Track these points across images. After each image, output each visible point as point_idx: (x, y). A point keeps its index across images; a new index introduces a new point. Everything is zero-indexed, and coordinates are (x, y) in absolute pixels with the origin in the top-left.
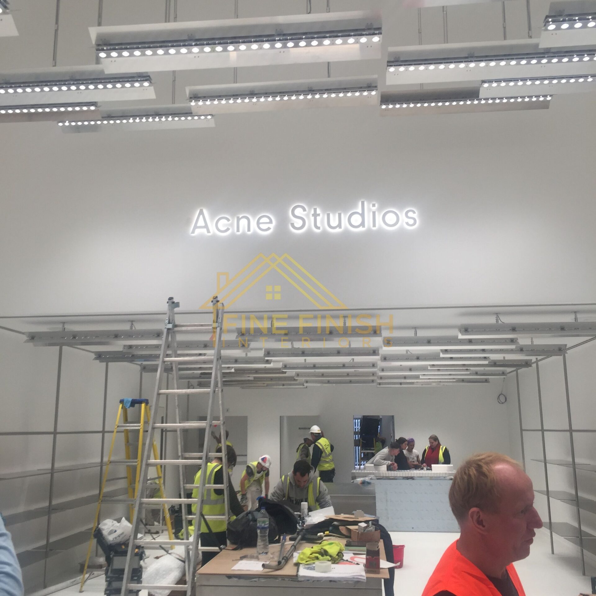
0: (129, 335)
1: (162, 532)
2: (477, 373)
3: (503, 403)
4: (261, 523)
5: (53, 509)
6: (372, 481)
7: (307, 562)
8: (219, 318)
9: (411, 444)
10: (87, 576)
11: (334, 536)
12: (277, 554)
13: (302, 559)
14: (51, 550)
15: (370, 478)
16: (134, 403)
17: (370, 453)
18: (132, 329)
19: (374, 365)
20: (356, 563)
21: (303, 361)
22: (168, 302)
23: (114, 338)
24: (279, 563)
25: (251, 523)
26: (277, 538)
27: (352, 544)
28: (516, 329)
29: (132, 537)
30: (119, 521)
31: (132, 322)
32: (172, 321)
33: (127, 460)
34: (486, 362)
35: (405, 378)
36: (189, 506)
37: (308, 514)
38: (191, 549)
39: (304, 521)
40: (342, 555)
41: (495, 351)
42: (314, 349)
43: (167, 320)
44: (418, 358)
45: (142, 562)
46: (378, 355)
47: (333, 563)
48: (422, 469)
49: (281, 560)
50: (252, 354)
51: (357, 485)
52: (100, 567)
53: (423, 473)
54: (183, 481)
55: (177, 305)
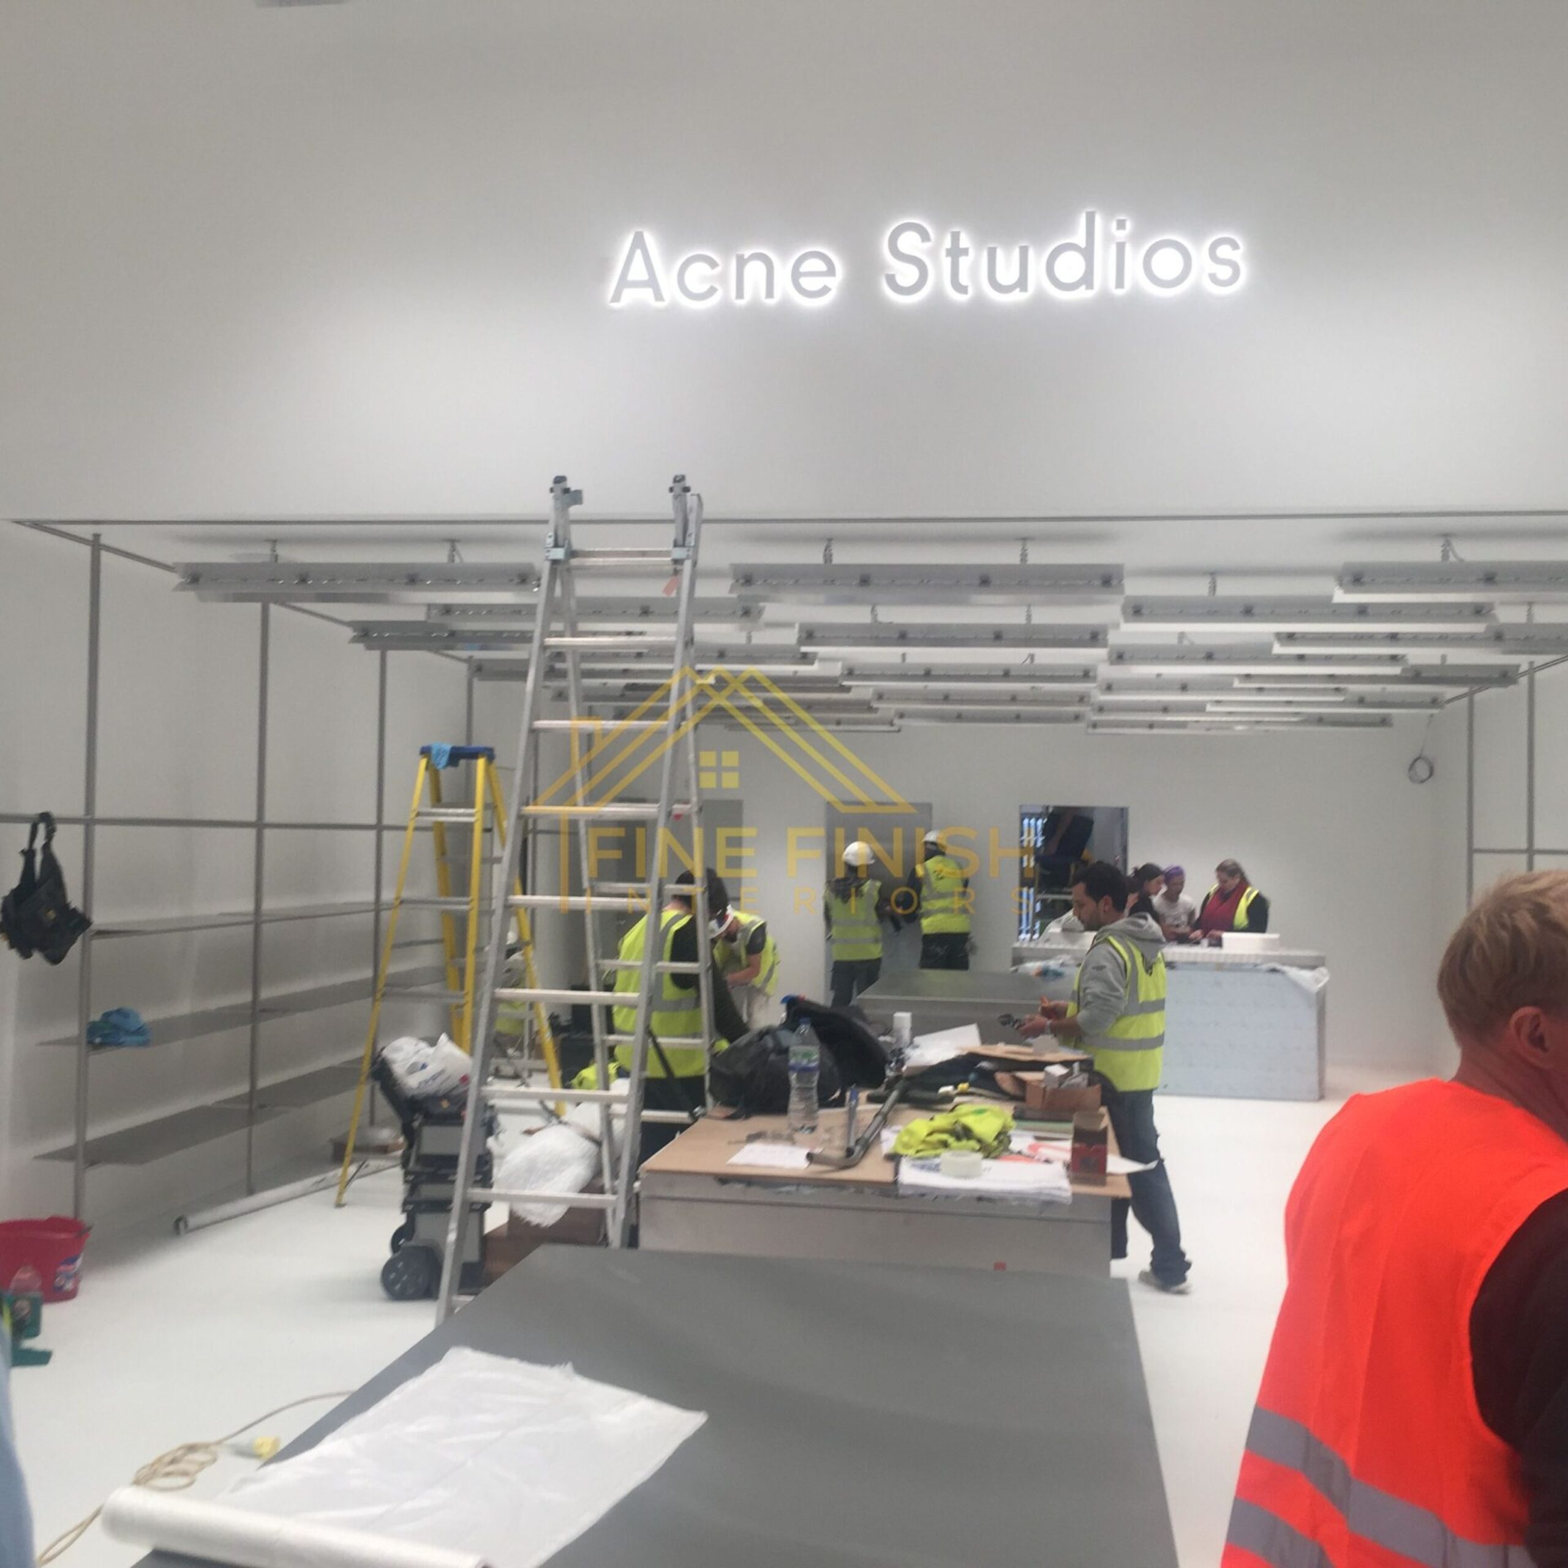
0: (447, 578)
1: (530, 1076)
2: (1361, 701)
3: (1422, 782)
4: (800, 1057)
5: (263, 1011)
6: (1066, 971)
7: (918, 1151)
8: (690, 535)
9: (1176, 880)
10: (352, 1169)
11: (980, 1095)
12: (839, 1133)
13: (907, 1146)
14: (262, 1106)
15: (1061, 961)
16: (457, 756)
17: (1060, 901)
18: (453, 561)
19: (1087, 675)
20: (1043, 1158)
21: (899, 660)
22: (552, 490)
23: (407, 584)
24: (850, 1152)
25: (772, 1057)
26: (837, 1094)
27: (1029, 1114)
28: (1497, 579)
29: (475, 1080)
30: (433, 1042)
31: (453, 542)
32: (565, 540)
33: (442, 899)
34: (1395, 670)
35: (1165, 709)
36: (608, 1010)
37: (911, 1043)
38: (618, 1116)
39: (901, 1057)
40: (1006, 1140)
41: (1425, 639)
42: (932, 628)
43: (550, 537)
44: (1210, 657)
45: (491, 1142)
46: (1104, 645)
47: (987, 1157)
48: (1197, 943)
49: (852, 1144)
50: (763, 638)
51: (1026, 979)
52: (383, 1150)
53: (1196, 954)
54: (596, 952)
55: (575, 497)
